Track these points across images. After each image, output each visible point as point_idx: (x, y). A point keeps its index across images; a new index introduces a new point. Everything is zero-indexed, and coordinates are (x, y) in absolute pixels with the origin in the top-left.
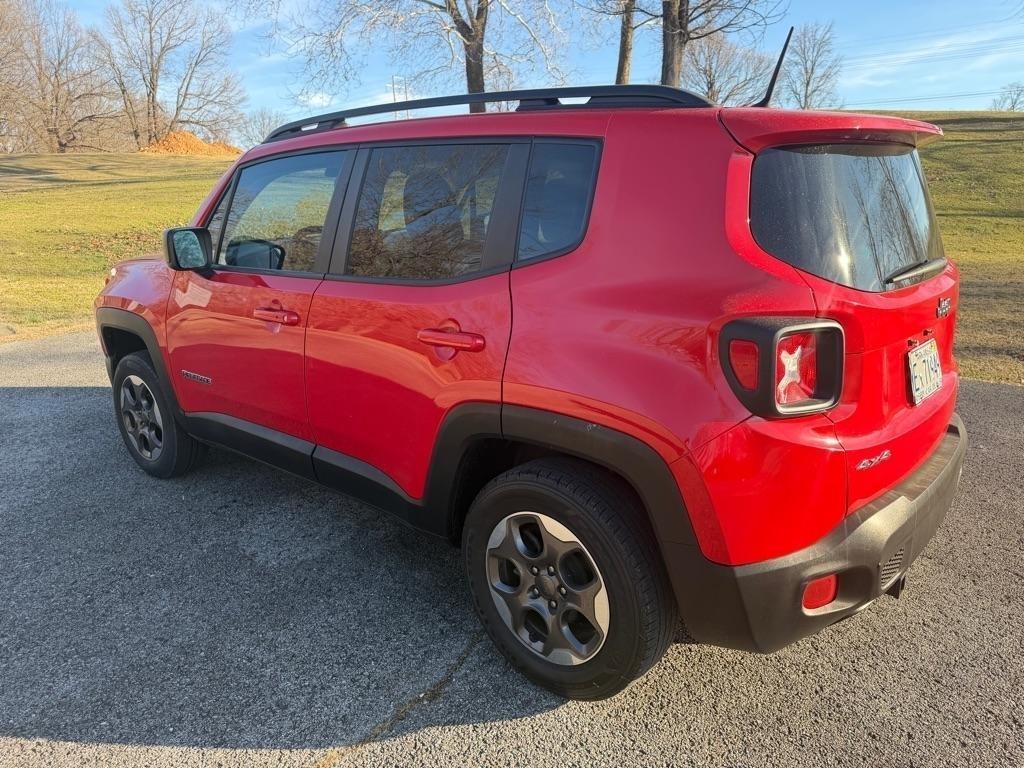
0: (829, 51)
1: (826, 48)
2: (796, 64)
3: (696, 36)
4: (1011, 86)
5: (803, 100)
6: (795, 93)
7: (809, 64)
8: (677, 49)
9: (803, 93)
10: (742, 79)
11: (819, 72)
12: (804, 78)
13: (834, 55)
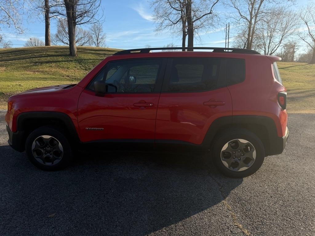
0: (102, 31)
1: (101, 30)
2: (93, 34)
3: (78, 24)
4: (147, 45)
5: (97, 44)
6: (94, 42)
7: (97, 35)
8: (73, 27)
9: (96, 43)
10: (80, 37)
11: (100, 37)
12: (96, 38)
13: (104, 32)
